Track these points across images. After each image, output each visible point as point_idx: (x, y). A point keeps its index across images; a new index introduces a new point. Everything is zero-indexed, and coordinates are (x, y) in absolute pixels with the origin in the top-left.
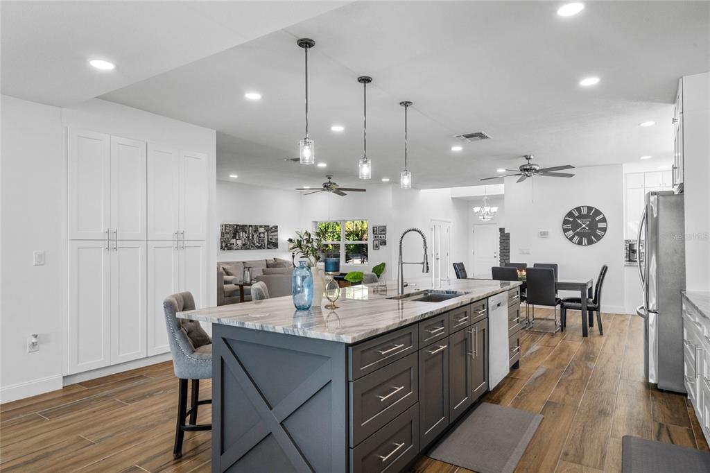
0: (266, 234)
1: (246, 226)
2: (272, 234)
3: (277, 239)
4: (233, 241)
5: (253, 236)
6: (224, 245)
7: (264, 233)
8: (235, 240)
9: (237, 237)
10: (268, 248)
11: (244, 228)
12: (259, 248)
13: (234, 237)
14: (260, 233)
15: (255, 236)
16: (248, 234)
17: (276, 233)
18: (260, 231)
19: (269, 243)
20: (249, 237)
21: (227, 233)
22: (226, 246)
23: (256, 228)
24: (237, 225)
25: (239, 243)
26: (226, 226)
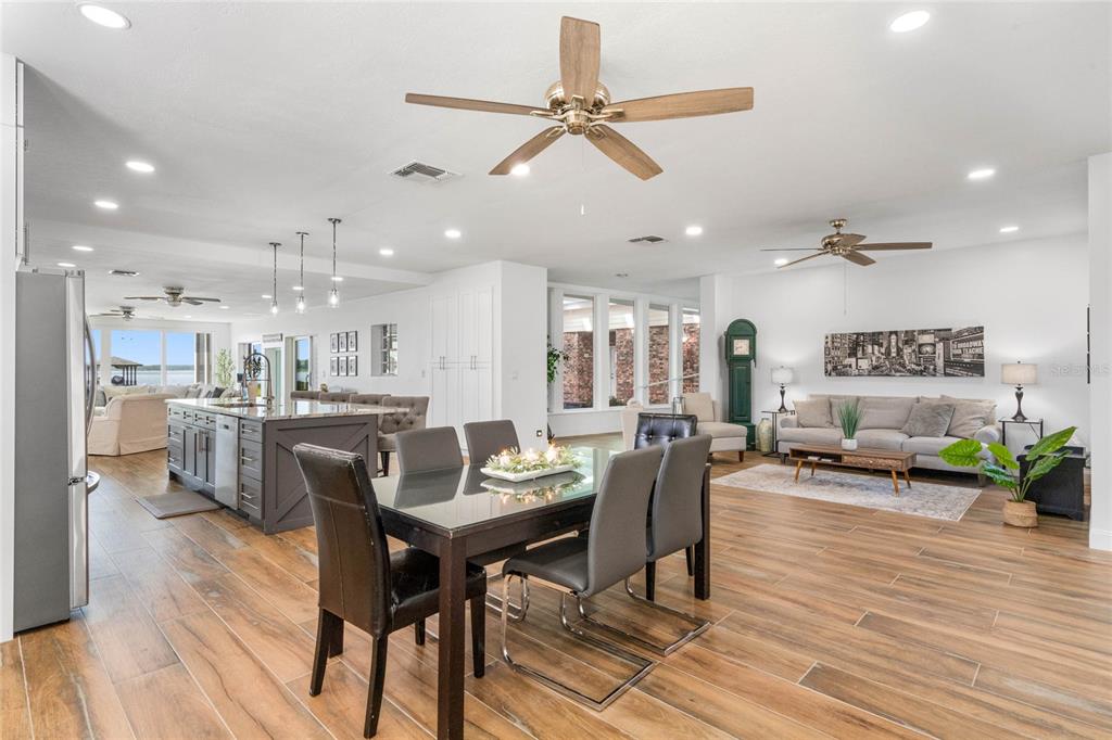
0: (940, 346)
1: (881, 333)
2: (960, 345)
3: (981, 356)
4: (848, 361)
5: (899, 351)
6: (830, 367)
7: (934, 345)
8: (854, 360)
9: (860, 354)
10: (946, 374)
11: (875, 338)
12: (914, 373)
13: (853, 354)
14: (920, 346)
15: (907, 350)
16: (888, 349)
17: (975, 344)
18: (921, 342)
19: (948, 363)
20: (888, 353)
21: (836, 348)
22: (836, 369)
23: (910, 338)
24: (858, 334)
25: (864, 364)
26: (834, 336)
